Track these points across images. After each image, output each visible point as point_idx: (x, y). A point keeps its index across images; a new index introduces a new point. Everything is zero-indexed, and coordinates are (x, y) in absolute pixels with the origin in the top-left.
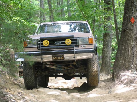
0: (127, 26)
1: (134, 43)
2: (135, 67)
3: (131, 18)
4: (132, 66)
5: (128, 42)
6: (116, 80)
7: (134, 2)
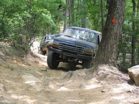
0: (108, 25)
1: (114, 41)
2: (113, 62)
3: (113, 18)
4: (110, 61)
5: (108, 39)
6: (94, 72)
7: (116, 5)
